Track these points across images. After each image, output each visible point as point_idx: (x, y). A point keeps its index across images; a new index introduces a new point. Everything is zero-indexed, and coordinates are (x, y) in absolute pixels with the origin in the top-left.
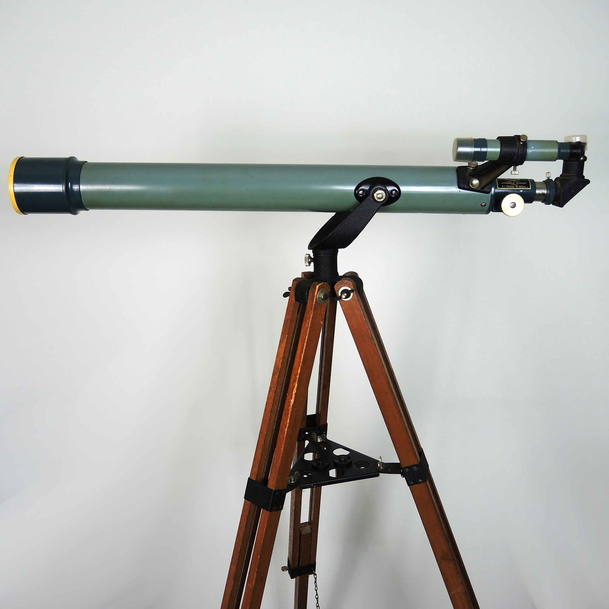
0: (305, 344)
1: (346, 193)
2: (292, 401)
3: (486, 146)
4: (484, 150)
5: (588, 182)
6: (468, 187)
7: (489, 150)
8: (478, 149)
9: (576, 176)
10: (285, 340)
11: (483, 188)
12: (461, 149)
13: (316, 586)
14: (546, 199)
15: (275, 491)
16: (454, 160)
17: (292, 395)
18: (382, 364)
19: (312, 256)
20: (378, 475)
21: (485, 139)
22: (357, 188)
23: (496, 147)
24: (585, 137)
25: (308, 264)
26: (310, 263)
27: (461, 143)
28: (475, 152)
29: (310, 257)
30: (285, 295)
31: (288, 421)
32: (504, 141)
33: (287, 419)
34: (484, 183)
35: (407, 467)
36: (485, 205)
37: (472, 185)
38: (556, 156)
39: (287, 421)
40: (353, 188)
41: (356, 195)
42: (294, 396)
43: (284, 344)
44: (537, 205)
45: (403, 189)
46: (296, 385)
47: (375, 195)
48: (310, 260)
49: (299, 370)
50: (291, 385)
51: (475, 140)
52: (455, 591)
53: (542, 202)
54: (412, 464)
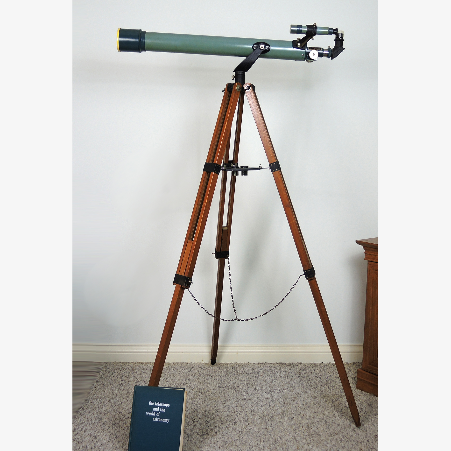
0: (231, 106)
1: (249, 48)
2: (225, 128)
3: (301, 28)
4: (301, 29)
5: (344, 49)
6: (296, 47)
7: (303, 29)
8: (299, 29)
9: (339, 46)
10: (223, 107)
11: (302, 47)
12: (292, 28)
13: (229, 262)
14: (328, 56)
16: (290, 33)
19: (235, 76)
21: (301, 25)
22: (253, 46)
23: (305, 28)
24: (343, 32)
25: (233, 79)
26: (234, 78)
27: (292, 26)
28: (297, 30)
29: (234, 76)
30: (223, 91)
32: (308, 26)
34: (302, 45)
35: (271, 164)
36: (303, 55)
37: (298, 45)
38: (328, 33)
40: (252, 47)
41: (253, 48)
42: (226, 126)
43: (222, 108)
44: (324, 58)
45: (272, 48)
46: (227, 122)
47: (260, 46)
48: (234, 77)
49: (228, 115)
50: (225, 122)
51: (298, 26)
52: (291, 222)
53: (327, 57)
54: (273, 162)
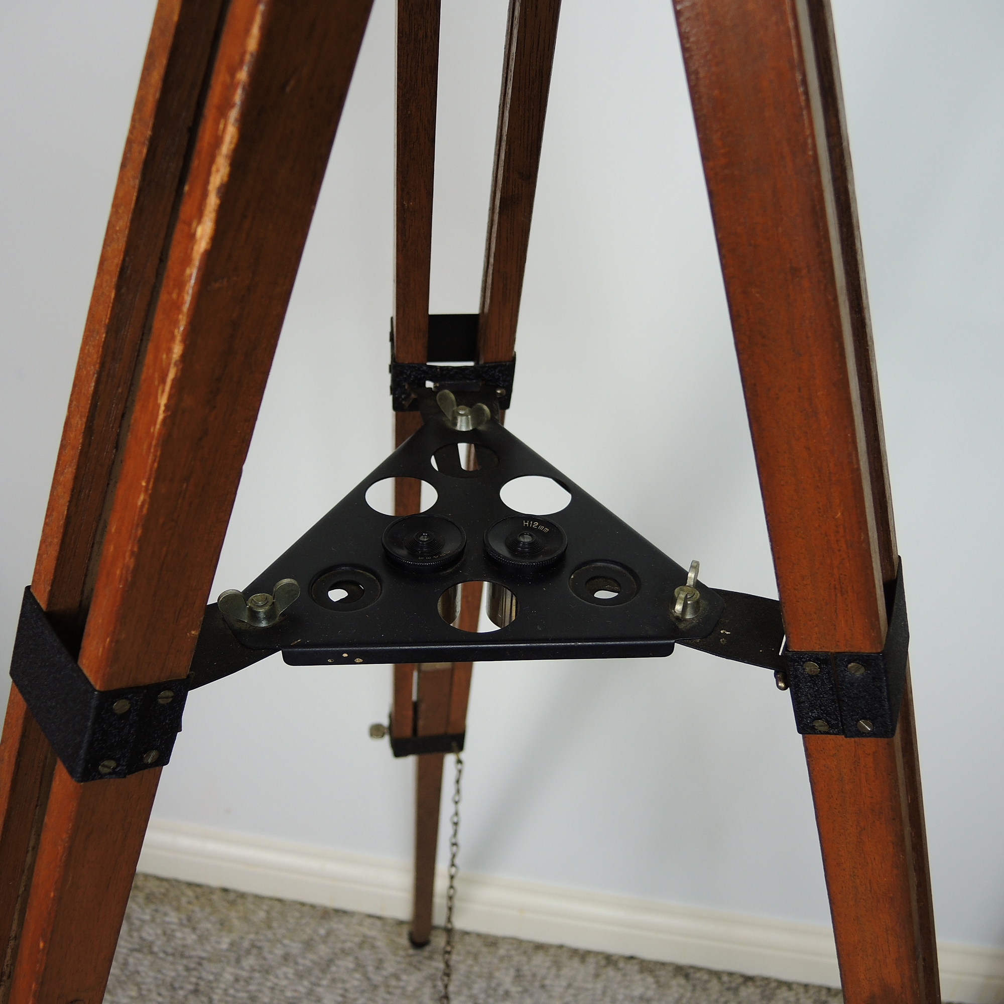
2: (204, 231)
15: (109, 696)
17: (205, 194)
18: (804, 82)
20: (666, 651)
31: (177, 350)
33: (173, 338)
35: (816, 657)
39: (169, 351)
42: (213, 201)
49: (255, 31)
54: (843, 649)
